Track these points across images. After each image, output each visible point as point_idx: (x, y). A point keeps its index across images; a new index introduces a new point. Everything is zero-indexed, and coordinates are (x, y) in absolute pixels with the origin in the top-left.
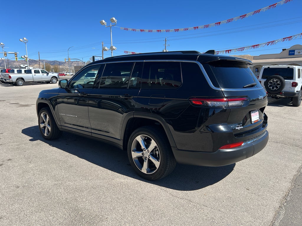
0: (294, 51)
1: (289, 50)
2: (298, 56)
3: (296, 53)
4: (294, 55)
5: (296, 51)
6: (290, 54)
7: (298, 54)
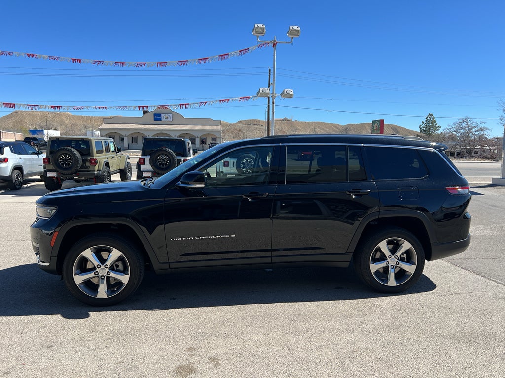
0: (160, 115)
1: (154, 112)
2: (166, 122)
3: (163, 117)
4: (161, 120)
5: (162, 115)
6: (155, 119)
7: (166, 120)
